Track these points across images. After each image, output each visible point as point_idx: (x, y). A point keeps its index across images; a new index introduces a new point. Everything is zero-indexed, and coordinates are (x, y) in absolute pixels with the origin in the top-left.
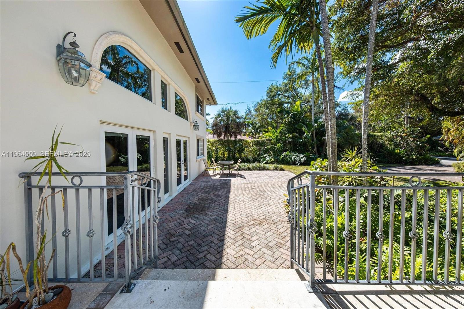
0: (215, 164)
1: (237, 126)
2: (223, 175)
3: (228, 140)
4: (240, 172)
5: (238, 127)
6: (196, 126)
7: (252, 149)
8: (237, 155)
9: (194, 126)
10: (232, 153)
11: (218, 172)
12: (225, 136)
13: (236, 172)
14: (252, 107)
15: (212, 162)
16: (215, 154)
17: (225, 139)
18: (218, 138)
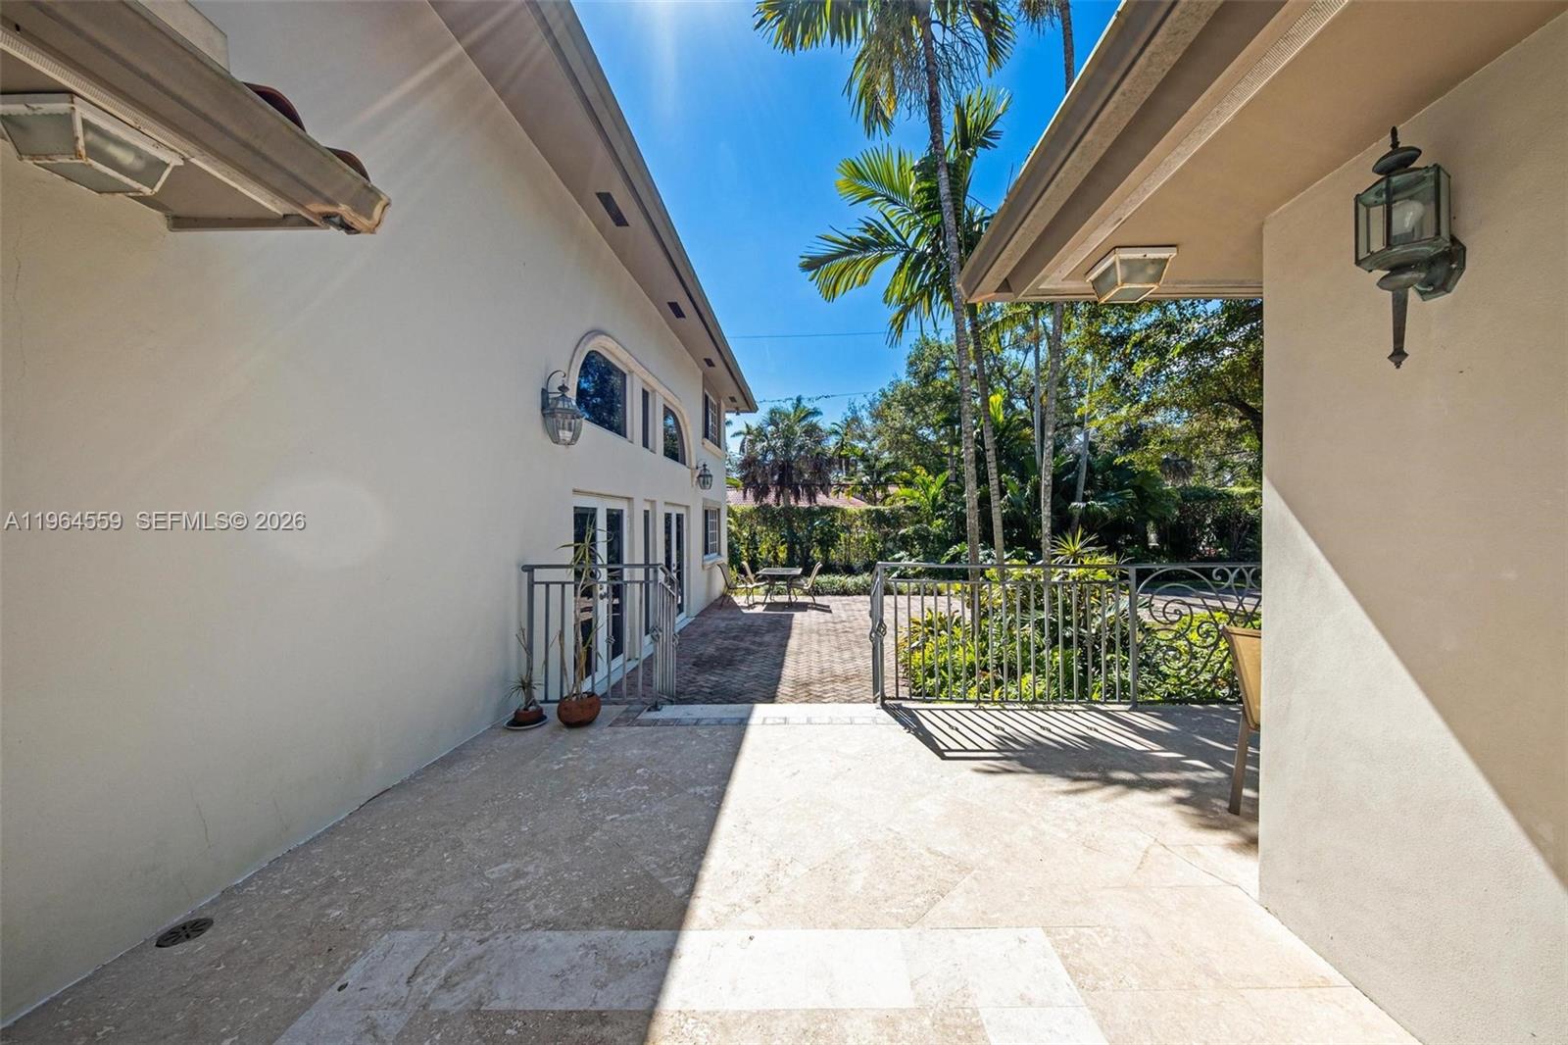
0: (751, 576)
1: (815, 467)
2: (771, 606)
3: (788, 509)
4: (819, 600)
5: (819, 471)
6: (704, 478)
7: (862, 535)
8: (816, 553)
9: (700, 476)
10: (801, 549)
11: (760, 598)
12: (778, 496)
13: (808, 599)
14: (863, 406)
15: (742, 570)
16: (747, 551)
17: (778, 505)
18: (756, 501)
